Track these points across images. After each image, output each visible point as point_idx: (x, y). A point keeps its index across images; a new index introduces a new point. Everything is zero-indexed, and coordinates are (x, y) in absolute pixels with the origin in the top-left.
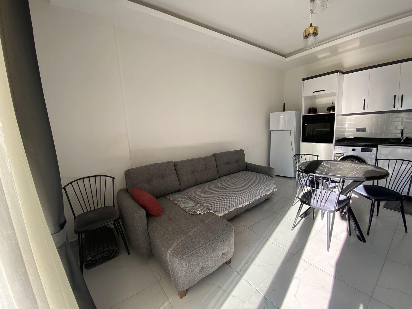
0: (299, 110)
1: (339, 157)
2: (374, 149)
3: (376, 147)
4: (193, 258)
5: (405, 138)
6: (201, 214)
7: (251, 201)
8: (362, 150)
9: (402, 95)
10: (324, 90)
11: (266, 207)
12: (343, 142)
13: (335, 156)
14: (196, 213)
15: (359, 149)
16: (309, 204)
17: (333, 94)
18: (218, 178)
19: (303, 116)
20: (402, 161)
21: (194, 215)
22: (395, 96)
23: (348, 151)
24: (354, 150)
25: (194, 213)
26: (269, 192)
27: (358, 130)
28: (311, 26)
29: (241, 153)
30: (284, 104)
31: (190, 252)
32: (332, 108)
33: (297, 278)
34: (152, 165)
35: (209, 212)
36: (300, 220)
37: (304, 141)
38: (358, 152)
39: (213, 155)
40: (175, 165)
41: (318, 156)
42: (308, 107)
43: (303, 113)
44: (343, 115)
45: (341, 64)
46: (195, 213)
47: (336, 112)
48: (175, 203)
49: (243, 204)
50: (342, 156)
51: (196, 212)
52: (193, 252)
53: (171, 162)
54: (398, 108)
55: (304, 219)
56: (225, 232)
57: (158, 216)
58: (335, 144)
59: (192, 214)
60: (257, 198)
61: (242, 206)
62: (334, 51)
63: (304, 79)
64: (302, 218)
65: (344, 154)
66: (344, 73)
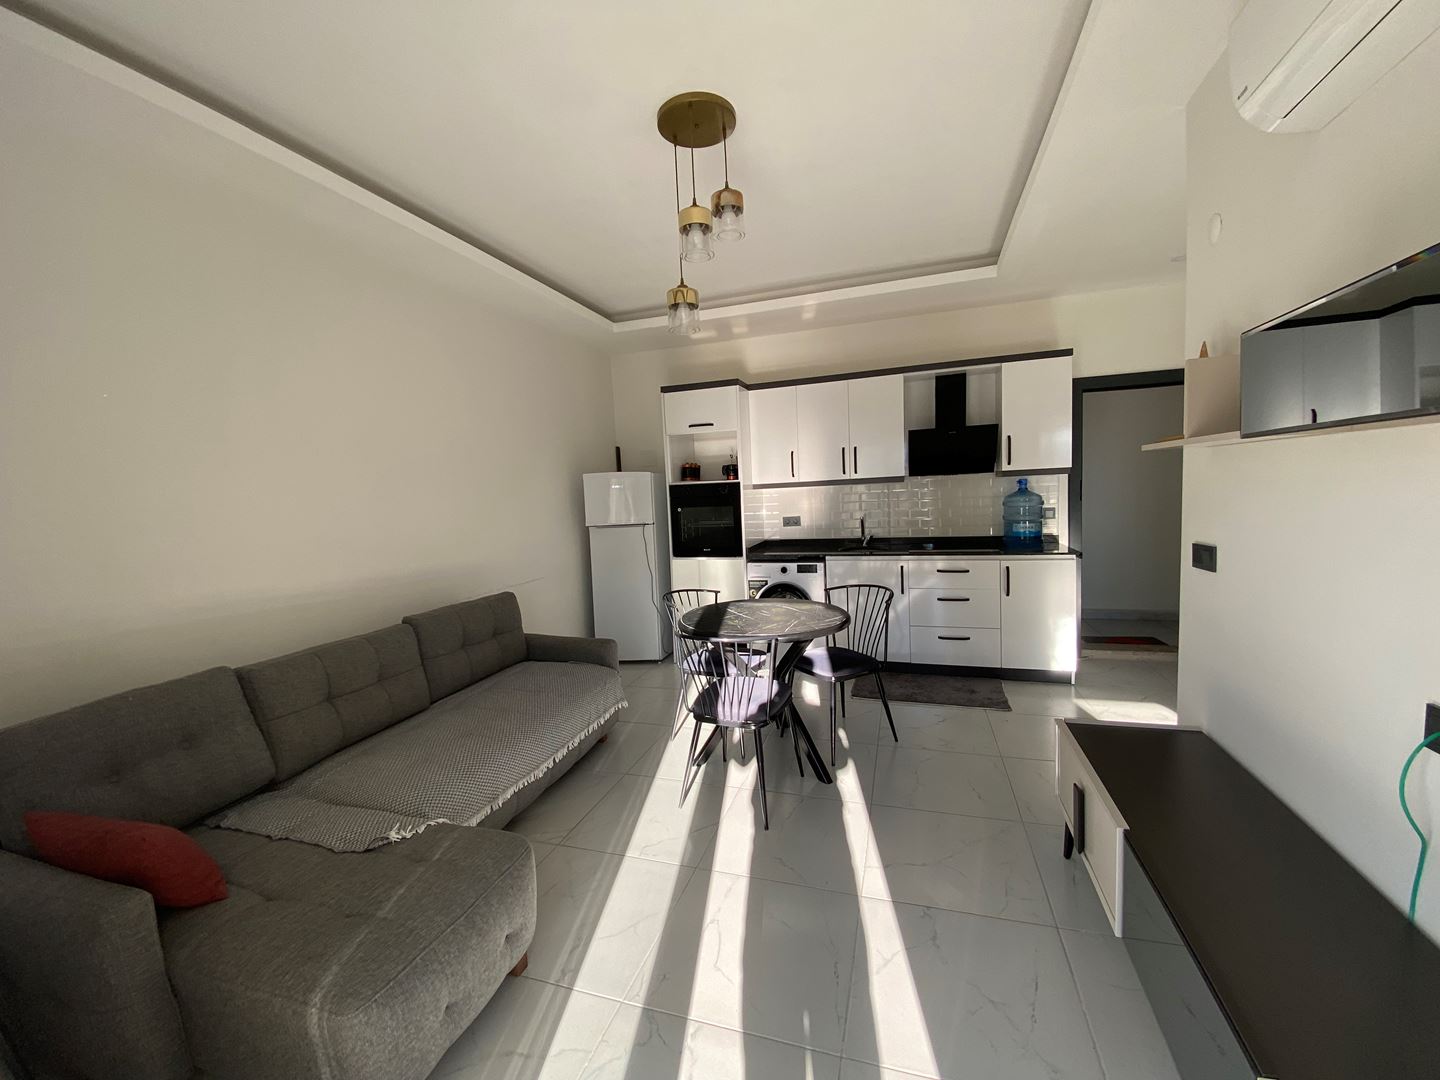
0: (658, 470)
1: (759, 589)
2: (820, 565)
3: (822, 560)
4: (418, 984)
5: (868, 537)
6: (404, 838)
7: (559, 756)
8: (801, 570)
9: (855, 448)
10: (712, 425)
11: (600, 765)
12: (763, 551)
13: (750, 589)
14: (385, 842)
15: (792, 567)
16: (714, 720)
17: (733, 435)
18: (432, 703)
19: (671, 487)
20: (867, 588)
21: (381, 848)
22: (843, 449)
23: (773, 573)
24: (784, 570)
25: (376, 845)
26: (607, 716)
27: (789, 522)
28: (682, 285)
30: (618, 449)
31: (400, 968)
32: (731, 470)
33: (712, 922)
34: (123, 697)
35: (432, 823)
36: (696, 773)
37: (679, 553)
38: (793, 574)
39: (406, 621)
40: (245, 680)
41: (717, 593)
42: (680, 464)
43: (670, 480)
44: (756, 487)
45: (739, 365)
46: (381, 843)
47: (741, 479)
48: (269, 837)
49: (536, 772)
50: (763, 586)
51: (382, 839)
52: (414, 963)
53: (222, 670)
54: (850, 475)
55: (703, 766)
56: (507, 866)
58: (747, 557)
59: (367, 851)
60: (577, 741)
61: (533, 779)
62: (724, 328)
63: (665, 390)
64: (699, 766)
65: (766, 581)
66: (749, 387)
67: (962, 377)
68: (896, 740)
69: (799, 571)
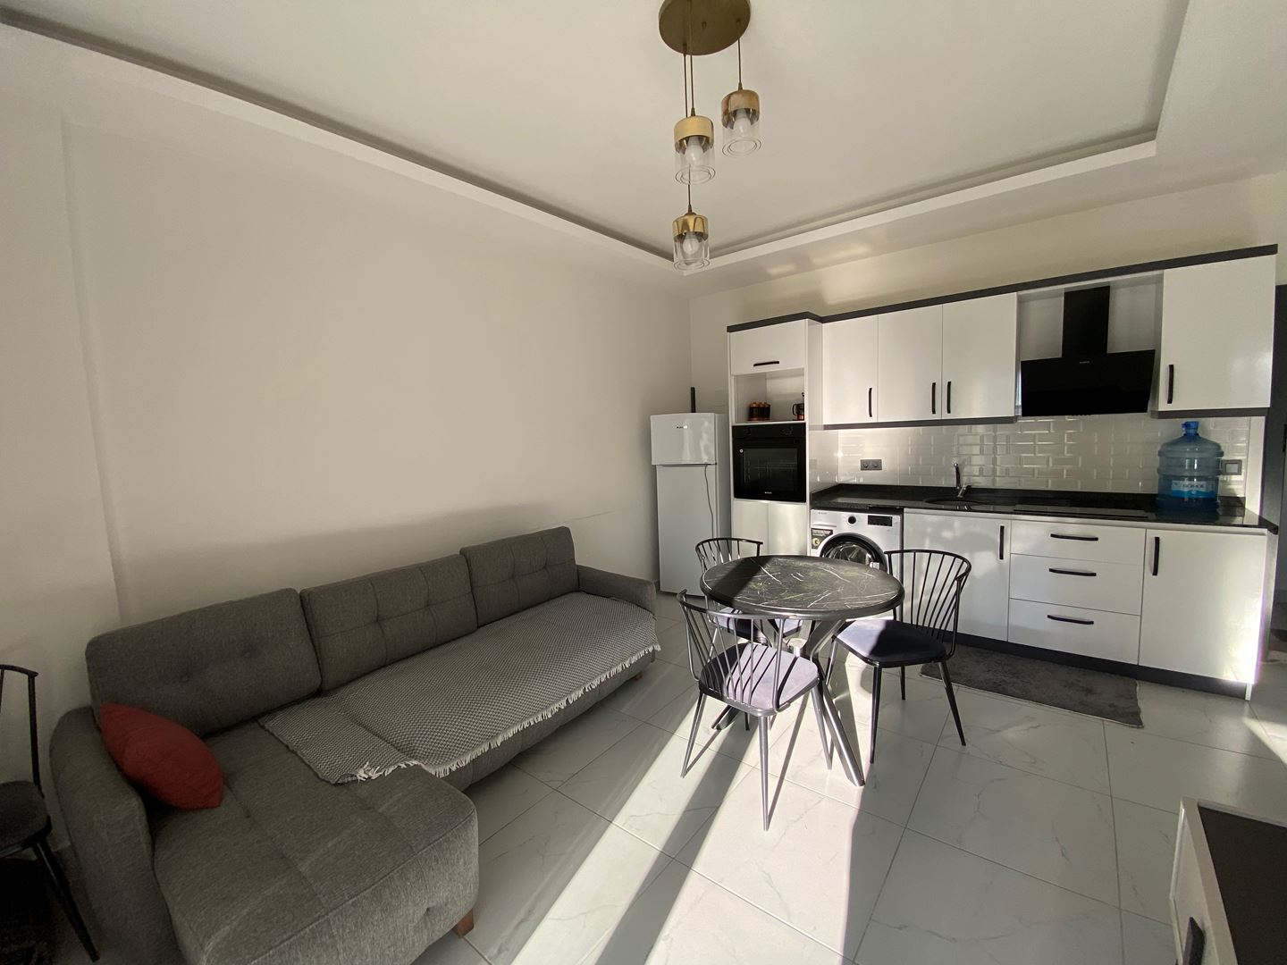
0: (722, 409)
1: (822, 539)
2: (896, 519)
3: (900, 511)
4: (300, 956)
5: (964, 488)
6: (370, 778)
7: (574, 697)
8: (872, 521)
9: (949, 383)
10: (778, 362)
12: (831, 496)
13: (813, 537)
14: (354, 778)
15: (862, 517)
16: (724, 698)
17: (800, 373)
18: (478, 627)
19: (733, 427)
20: (942, 555)
21: (346, 785)
22: (934, 384)
23: (838, 522)
24: (852, 520)
25: (346, 780)
26: (635, 659)
27: (866, 466)
28: (690, 212)
29: (561, 538)
30: (693, 389)
31: (285, 936)
32: (799, 409)
34: (203, 611)
35: (403, 766)
36: (714, 737)
37: (739, 494)
38: (863, 527)
39: (463, 552)
40: (305, 602)
41: (759, 544)
42: (746, 403)
43: (733, 420)
44: (827, 427)
45: (817, 297)
46: (350, 779)
47: (807, 420)
48: (287, 747)
49: (545, 713)
50: (828, 536)
51: (352, 776)
52: (302, 933)
53: (289, 591)
54: (942, 414)
55: (725, 731)
56: (437, 836)
57: (199, 809)
58: (811, 503)
59: (337, 784)
60: (596, 683)
61: (540, 719)
62: (801, 260)
63: (731, 329)
64: (719, 729)
65: (832, 531)
66: (823, 320)
67: (1104, 292)
68: (964, 744)
69: (869, 523)
